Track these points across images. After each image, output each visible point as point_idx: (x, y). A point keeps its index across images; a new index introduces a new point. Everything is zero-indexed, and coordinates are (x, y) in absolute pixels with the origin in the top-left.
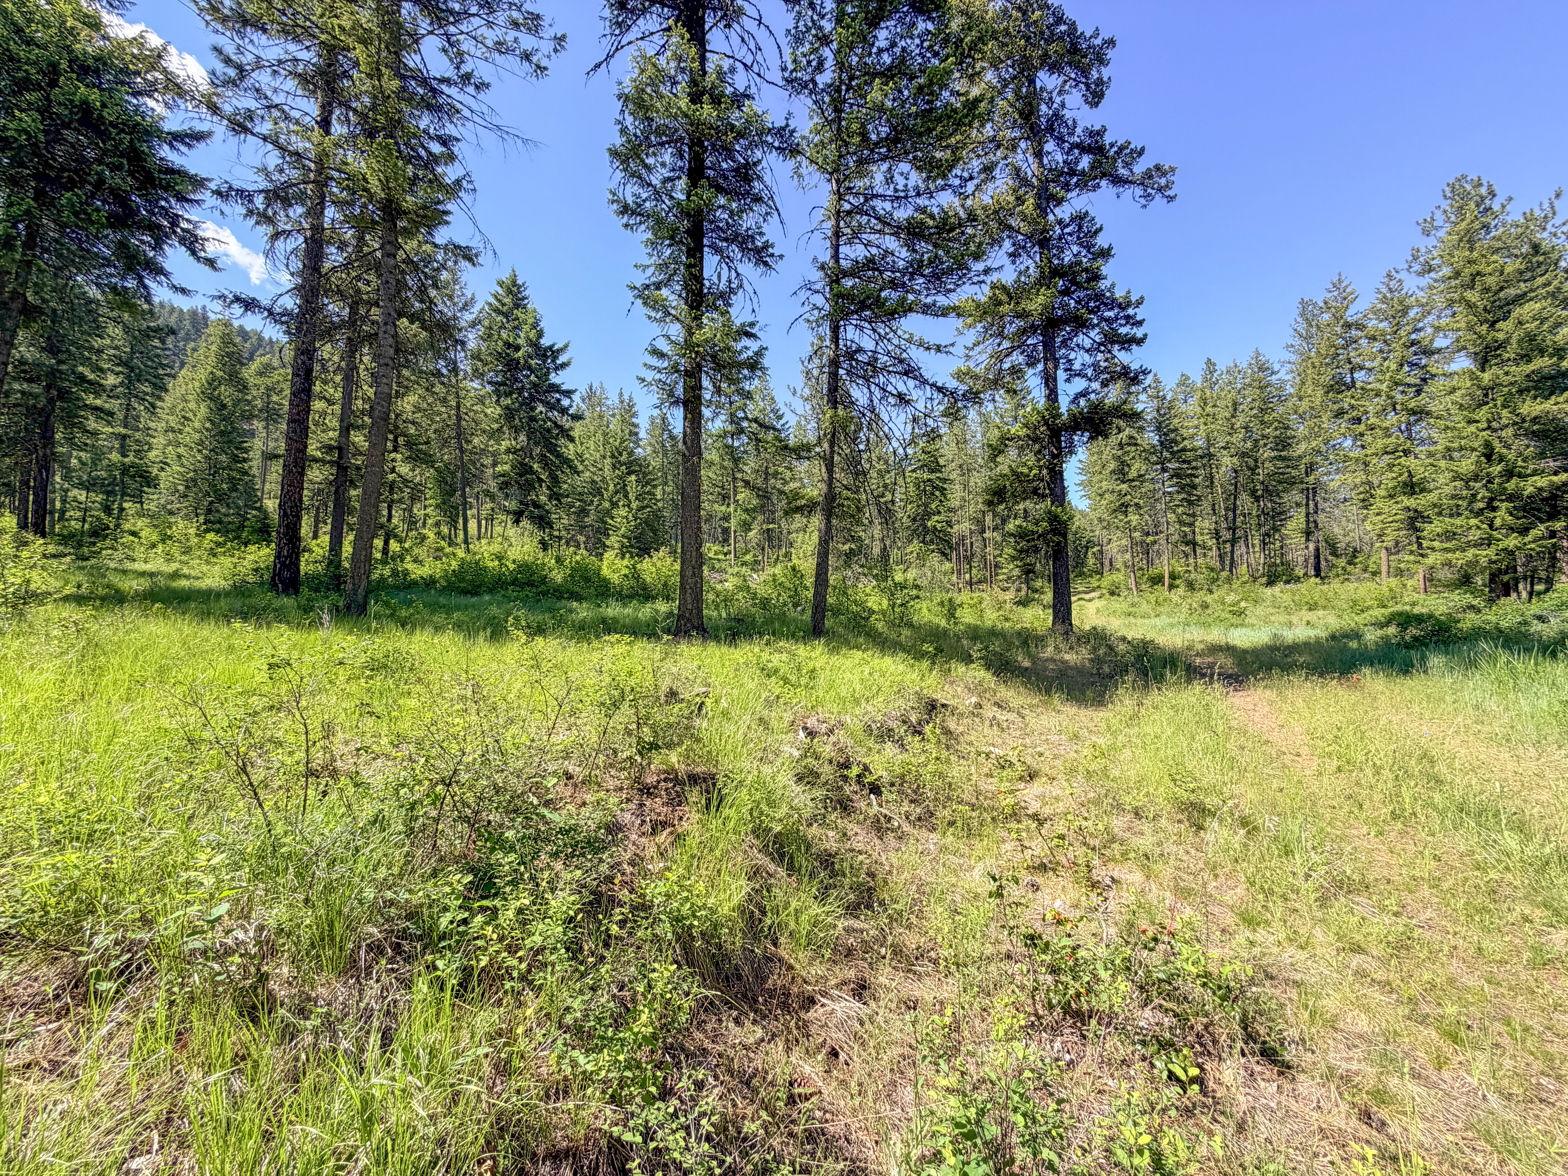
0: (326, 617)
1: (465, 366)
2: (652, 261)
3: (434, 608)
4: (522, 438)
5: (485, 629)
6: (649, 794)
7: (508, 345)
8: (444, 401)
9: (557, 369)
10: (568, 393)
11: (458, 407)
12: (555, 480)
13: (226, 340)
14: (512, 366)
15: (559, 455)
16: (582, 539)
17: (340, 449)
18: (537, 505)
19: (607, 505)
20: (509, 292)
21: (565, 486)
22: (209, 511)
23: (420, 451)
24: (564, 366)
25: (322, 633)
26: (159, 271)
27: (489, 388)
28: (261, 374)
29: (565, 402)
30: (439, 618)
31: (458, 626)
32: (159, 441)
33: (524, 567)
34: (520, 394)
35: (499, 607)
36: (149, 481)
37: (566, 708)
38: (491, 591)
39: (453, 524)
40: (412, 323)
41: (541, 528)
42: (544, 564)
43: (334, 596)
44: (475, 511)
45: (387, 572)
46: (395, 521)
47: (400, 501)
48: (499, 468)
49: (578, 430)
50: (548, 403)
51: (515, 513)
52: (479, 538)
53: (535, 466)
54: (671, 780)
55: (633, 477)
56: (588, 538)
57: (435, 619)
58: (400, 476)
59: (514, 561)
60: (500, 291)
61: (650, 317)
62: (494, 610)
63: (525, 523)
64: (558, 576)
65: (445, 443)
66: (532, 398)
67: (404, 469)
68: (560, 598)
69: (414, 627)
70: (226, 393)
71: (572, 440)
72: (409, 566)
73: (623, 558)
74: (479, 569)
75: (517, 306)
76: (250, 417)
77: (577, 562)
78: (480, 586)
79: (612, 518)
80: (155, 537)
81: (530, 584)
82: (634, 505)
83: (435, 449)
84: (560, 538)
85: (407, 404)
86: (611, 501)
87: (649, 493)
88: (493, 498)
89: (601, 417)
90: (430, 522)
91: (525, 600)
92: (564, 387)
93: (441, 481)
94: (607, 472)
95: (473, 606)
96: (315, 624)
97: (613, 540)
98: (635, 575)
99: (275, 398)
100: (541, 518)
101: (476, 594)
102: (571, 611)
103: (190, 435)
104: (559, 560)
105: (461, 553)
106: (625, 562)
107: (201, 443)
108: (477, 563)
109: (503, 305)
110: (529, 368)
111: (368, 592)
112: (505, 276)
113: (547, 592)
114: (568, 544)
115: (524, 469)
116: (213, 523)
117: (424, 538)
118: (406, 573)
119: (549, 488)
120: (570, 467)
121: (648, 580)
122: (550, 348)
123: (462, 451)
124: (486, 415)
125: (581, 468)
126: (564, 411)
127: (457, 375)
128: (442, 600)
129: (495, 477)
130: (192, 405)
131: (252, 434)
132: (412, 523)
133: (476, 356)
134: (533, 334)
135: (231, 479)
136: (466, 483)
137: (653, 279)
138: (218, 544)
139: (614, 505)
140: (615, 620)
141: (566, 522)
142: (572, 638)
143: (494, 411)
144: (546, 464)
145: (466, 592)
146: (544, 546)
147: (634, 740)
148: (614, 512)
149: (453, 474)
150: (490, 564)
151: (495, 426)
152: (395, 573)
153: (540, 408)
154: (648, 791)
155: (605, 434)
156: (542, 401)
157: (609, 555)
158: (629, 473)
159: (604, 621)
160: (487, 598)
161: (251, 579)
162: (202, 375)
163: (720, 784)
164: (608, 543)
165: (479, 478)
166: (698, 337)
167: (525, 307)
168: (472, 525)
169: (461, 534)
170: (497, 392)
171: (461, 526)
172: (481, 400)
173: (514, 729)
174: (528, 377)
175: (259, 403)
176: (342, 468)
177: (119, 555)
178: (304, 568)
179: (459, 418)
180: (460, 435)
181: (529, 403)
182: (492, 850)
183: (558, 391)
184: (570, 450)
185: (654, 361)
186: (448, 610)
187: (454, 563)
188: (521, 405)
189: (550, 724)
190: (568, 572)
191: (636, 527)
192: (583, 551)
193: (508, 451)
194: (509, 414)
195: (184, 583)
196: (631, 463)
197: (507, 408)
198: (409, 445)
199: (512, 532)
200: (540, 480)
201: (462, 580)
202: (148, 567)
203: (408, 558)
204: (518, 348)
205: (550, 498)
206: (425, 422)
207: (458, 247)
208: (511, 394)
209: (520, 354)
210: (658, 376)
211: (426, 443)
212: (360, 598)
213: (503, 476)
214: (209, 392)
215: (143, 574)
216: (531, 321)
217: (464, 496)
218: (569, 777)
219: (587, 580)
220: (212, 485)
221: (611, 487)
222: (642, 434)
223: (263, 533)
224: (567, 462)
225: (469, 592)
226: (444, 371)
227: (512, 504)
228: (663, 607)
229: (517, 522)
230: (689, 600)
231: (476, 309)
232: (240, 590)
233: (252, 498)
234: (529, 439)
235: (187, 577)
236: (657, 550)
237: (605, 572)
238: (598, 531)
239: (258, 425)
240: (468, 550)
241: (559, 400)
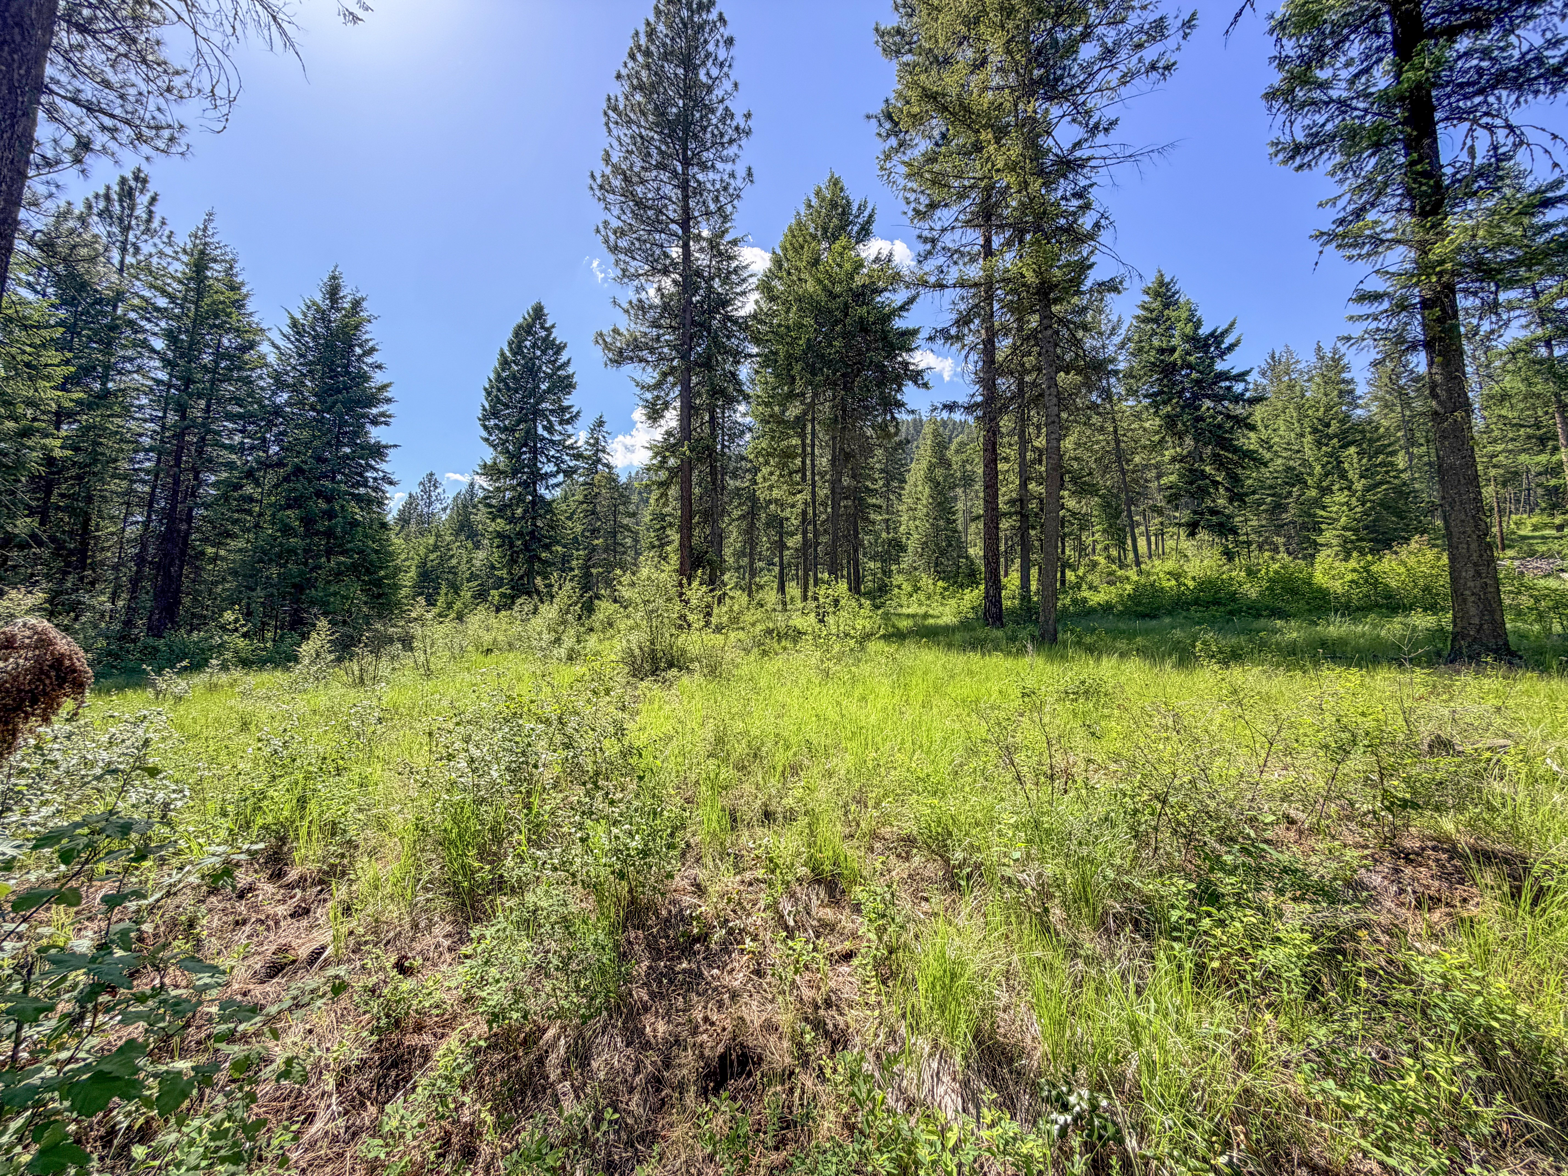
0: (1030, 647)
1: (1118, 388)
2: (1346, 187)
3: (1116, 634)
4: (1189, 441)
5: (1170, 655)
6: (1408, 861)
7: (1161, 351)
8: (1102, 429)
9: (1222, 354)
10: (1241, 377)
11: (1115, 431)
12: (1235, 479)
13: (936, 434)
14: (1168, 370)
15: (1236, 450)
16: (1280, 540)
17: (1021, 500)
18: (1213, 512)
19: (1313, 493)
20: (1157, 294)
21: (1250, 482)
22: (936, 565)
23: (1085, 483)
24: (1231, 348)
25: (1027, 660)
26: (900, 405)
27: (1146, 402)
28: (957, 451)
29: (1239, 387)
30: (1122, 644)
31: (1142, 652)
32: (904, 518)
33: (1205, 585)
34: (1180, 397)
35: (1182, 629)
36: (903, 548)
37: (1279, 746)
38: (1170, 613)
39: (1121, 545)
40: (1067, 373)
41: (1221, 534)
42: (1231, 579)
43: (1031, 627)
44: (1143, 528)
45: (1068, 601)
46: (1067, 552)
47: (1071, 534)
48: (1164, 481)
49: (1259, 413)
50: (1215, 396)
51: (1188, 525)
52: (1150, 557)
53: (1207, 469)
54: (1445, 851)
55: (1352, 450)
56: (1289, 537)
57: (1118, 645)
58: (1069, 510)
59: (1194, 578)
60: (1147, 298)
61: (1350, 258)
62: (1178, 633)
63: (1203, 535)
64: (1252, 591)
65: (1106, 469)
66: (1195, 397)
67: (1071, 503)
68: (1258, 616)
69: (1100, 653)
70: (939, 472)
71: (1253, 428)
72: (1086, 594)
73: (1346, 560)
74: (1155, 591)
75: (1166, 306)
76: (953, 487)
77: (1276, 572)
78: (1158, 609)
79: (1324, 508)
80: (910, 589)
81: (1217, 602)
82: (1359, 486)
83: (1098, 479)
84: (1249, 543)
85: (1068, 444)
86: (1319, 487)
87: (1383, 464)
88: (1160, 512)
89: (1291, 387)
90: (1099, 547)
91: (1212, 622)
92: (1234, 372)
93: (1106, 506)
94: (1309, 452)
95: (1153, 630)
96: (1021, 652)
97: (1329, 535)
98: (1372, 580)
99: (969, 467)
100: (1221, 525)
101: (1155, 617)
102: (1275, 631)
103: (922, 511)
104: (1251, 573)
105: (1132, 574)
106: (1352, 564)
107: (927, 515)
108: (1152, 585)
109: (1151, 311)
110: (1190, 366)
111: (1057, 621)
112: (1151, 281)
113: (1240, 611)
114: (1260, 548)
115: (1194, 476)
116: (941, 574)
117: (1095, 564)
118: (1085, 600)
119: (1227, 489)
120: (1254, 459)
121: (1394, 584)
122: (1212, 334)
123: (1123, 472)
124: (1145, 430)
125: (1268, 456)
126: (1237, 399)
127: (1111, 401)
128: (1122, 626)
129: (1160, 489)
130: (920, 488)
131: (955, 499)
132: (1081, 549)
133: (1130, 375)
134: (1189, 329)
135: (947, 536)
136: (1131, 502)
137: (1350, 208)
138: (945, 589)
139: (1326, 491)
140: (1342, 642)
141: (1255, 523)
142: (1278, 665)
143: (1152, 423)
144: (1219, 462)
145: (1143, 616)
146: (1229, 555)
147: (1379, 793)
148: (1327, 500)
149: (1117, 497)
150: (1166, 584)
151: (1157, 438)
152: (1074, 601)
153: (1208, 403)
154: (1408, 857)
155: (1299, 408)
156: (1208, 397)
157: (1324, 558)
158: (1345, 446)
159: (1323, 644)
160: (1167, 620)
161: (971, 615)
162: (924, 464)
163: (1536, 871)
164: (1320, 540)
165: (1144, 494)
166: (1438, 250)
167: (1176, 302)
168: (1142, 543)
169: (1131, 555)
170: (1156, 405)
171: (1130, 548)
172: (1138, 416)
173: (1219, 761)
174: (1188, 375)
175: (958, 474)
176: (1024, 516)
177: (894, 604)
178: (1007, 603)
179: (1118, 442)
180: (1121, 456)
181: (1192, 405)
182: (1212, 870)
183: (1227, 379)
184: (1250, 441)
185: (1366, 309)
186: (1131, 636)
187: (1128, 587)
188: (1183, 408)
189: (1261, 762)
190: (1264, 584)
191: (1366, 513)
192: (1283, 555)
193: (1173, 460)
194: (1170, 422)
195: (931, 621)
196: (1344, 432)
197: (1168, 416)
198: (1074, 480)
199: (1187, 545)
200: (1216, 484)
201: (1139, 604)
202: (910, 611)
203: (1084, 586)
204: (1173, 350)
205: (1231, 500)
206: (1086, 455)
207: (1103, 283)
208: (1170, 400)
209: (1176, 355)
210: (1374, 325)
211: (1090, 474)
212: (1051, 628)
213: (1171, 488)
214: (930, 478)
215: (908, 616)
216: (1184, 315)
217: (1130, 516)
218: (1292, 822)
219: (1294, 592)
220: (937, 545)
221: (1318, 469)
222: (1361, 389)
223: (972, 578)
224: (1250, 455)
225: (1147, 615)
226: (1099, 401)
227: (1184, 515)
228: (1422, 621)
229: (1192, 534)
230: (1473, 611)
231: (1122, 331)
232: (965, 625)
233: (961, 549)
234: (1196, 440)
235: (932, 616)
236: (1407, 540)
237: (1320, 578)
238: (1304, 527)
239: (959, 491)
240: (1140, 572)
241: (1229, 388)
